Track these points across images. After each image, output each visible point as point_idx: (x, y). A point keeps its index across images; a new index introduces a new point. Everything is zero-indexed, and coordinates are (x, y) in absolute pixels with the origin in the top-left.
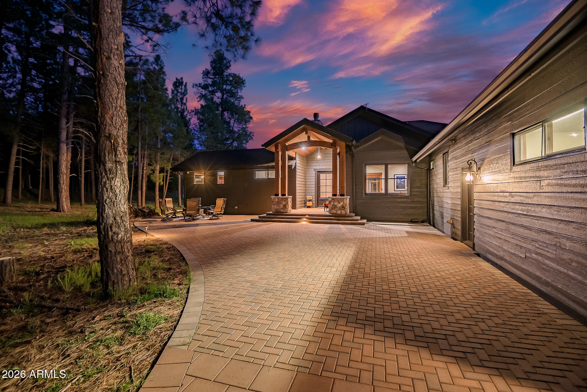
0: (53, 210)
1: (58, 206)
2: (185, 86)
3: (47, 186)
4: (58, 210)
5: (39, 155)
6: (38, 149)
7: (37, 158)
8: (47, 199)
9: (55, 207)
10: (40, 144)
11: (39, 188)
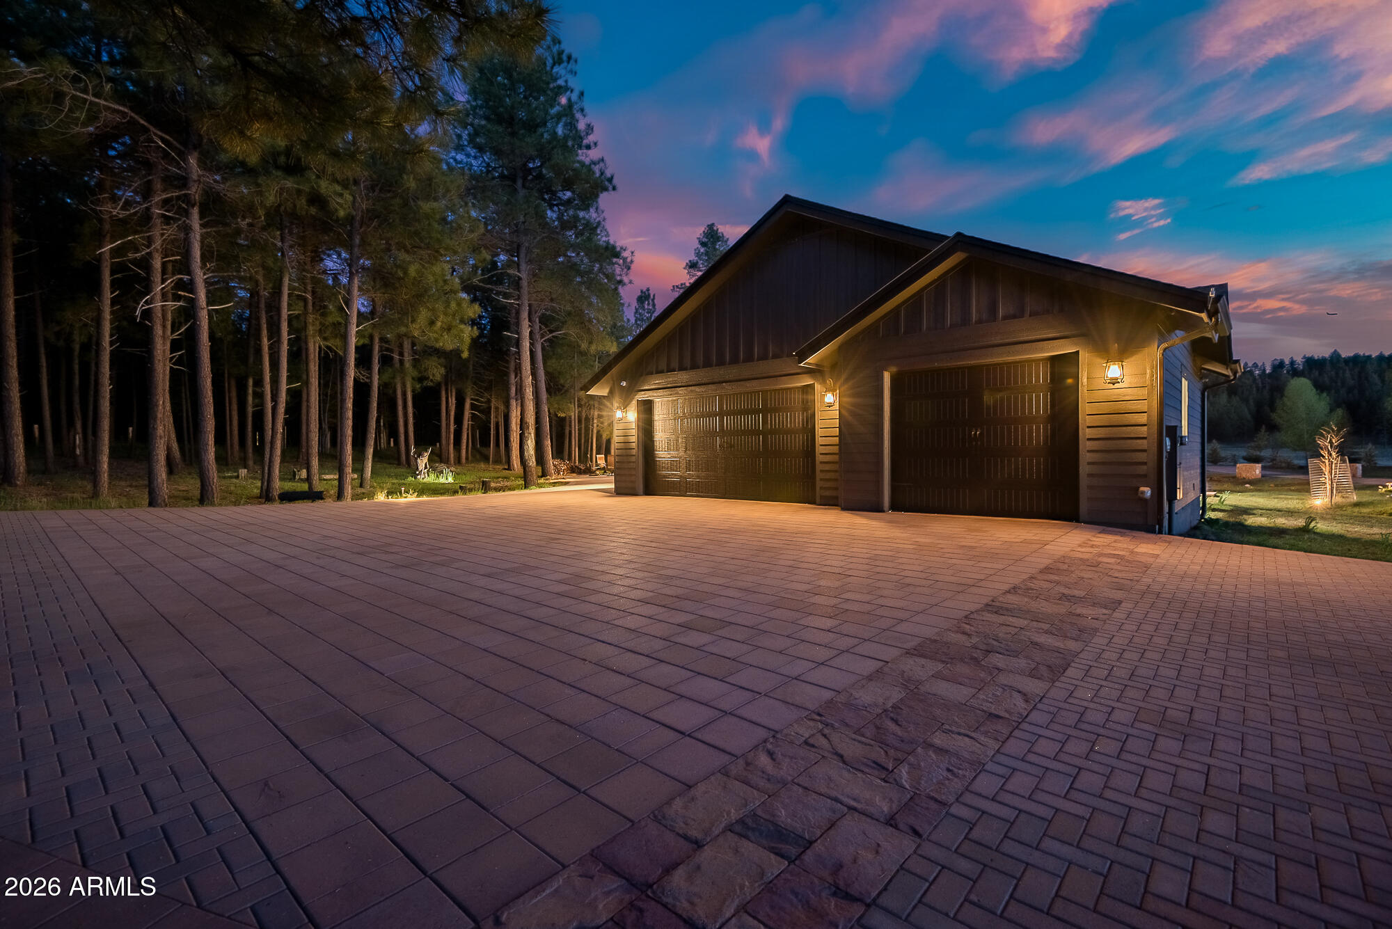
0: (505, 469)
1: (509, 465)
2: (653, 300)
3: (497, 444)
4: (509, 469)
5: (490, 408)
6: (489, 401)
7: (487, 412)
8: (497, 461)
9: (506, 467)
10: (491, 395)
11: (490, 446)
